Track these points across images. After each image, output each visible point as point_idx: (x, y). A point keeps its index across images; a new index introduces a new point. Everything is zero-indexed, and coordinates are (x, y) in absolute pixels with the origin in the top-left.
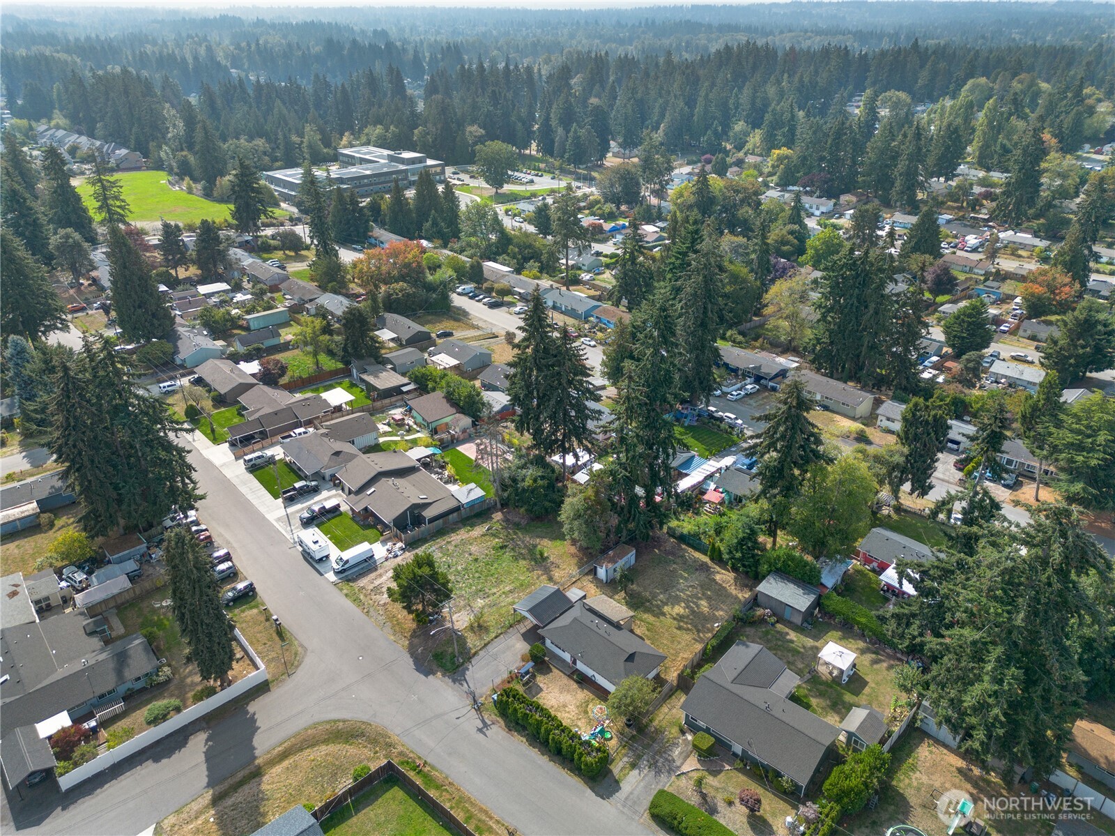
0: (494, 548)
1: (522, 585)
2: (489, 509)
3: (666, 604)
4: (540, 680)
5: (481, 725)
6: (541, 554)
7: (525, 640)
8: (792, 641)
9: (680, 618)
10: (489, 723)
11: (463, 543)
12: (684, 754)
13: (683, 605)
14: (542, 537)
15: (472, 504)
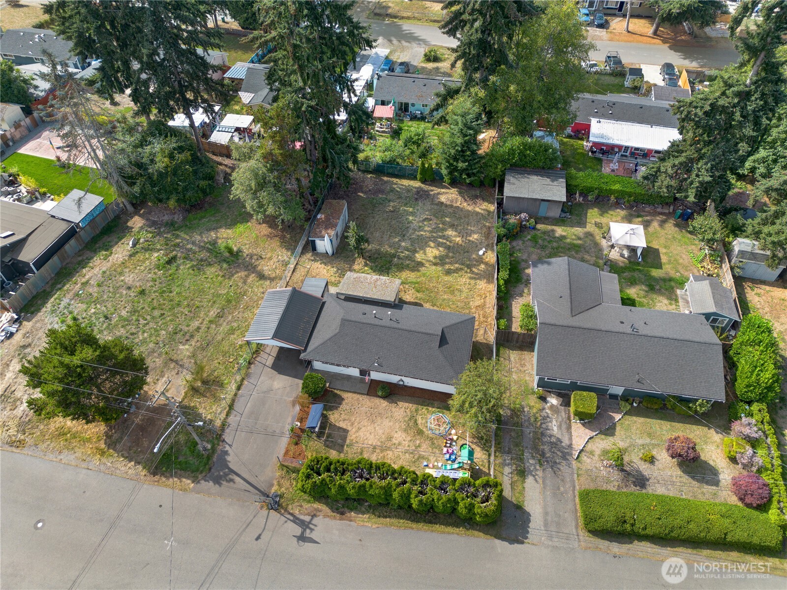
0: (158, 267)
1: (229, 301)
2: (117, 217)
3: (415, 251)
4: (334, 417)
5: (298, 531)
6: (230, 251)
7: (280, 373)
8: (563, 237)
9: (440, 261)
10: (307, 518)
11: (107, 276)
12: (564, 426)
13: (432, 244)
14: (216, 229)
15: (92, 219)
